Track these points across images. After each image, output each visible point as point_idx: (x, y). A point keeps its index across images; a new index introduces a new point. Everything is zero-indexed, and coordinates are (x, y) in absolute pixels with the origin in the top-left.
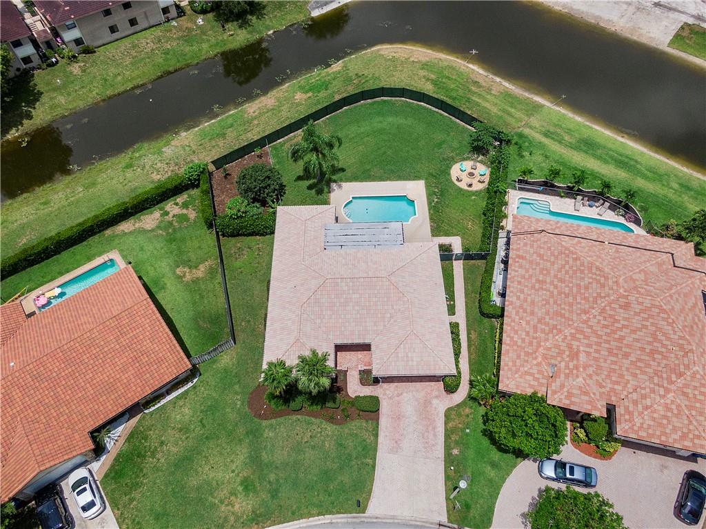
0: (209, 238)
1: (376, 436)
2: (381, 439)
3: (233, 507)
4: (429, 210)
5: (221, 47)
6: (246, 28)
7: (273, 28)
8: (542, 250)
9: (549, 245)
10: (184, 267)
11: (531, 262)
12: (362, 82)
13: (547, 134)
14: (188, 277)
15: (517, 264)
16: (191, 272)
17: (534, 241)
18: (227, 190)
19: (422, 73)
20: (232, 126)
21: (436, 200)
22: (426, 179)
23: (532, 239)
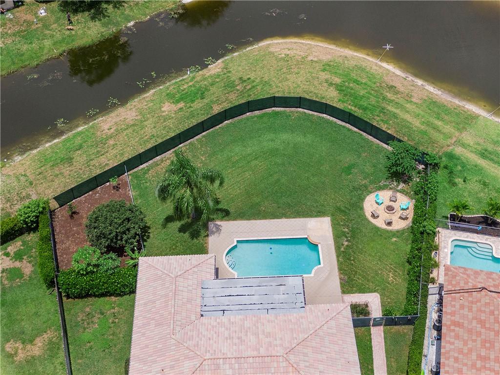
0: (49, 301)
4: (338, 257)
7: (133, 18)
8: (483, 315)
10: (16, 342)
11: (470, 331)
12: (248, 87)
15: (452, 334)
16: (24, 349)
17: (472, 302)
18: (74, 235)
19: (324, 76)
20: (80, 147)
21: (346, 243)
22: (332, 215)
23: (470, 299)
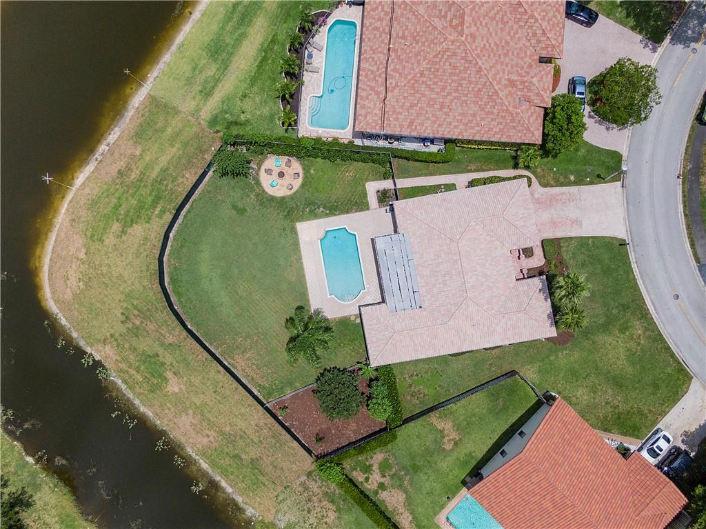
1: (571, 238)
2: (573, 235)
3: (640, 335)
4: (336, 215)
5: (74, 519)
6: (31, 496)
7: (22, 458)
9: (401, 97)
10: (444, 443)
11: (418, 115)
12: (136, 313)
13: (207, 93)
14: (455, 435)
16: (448, 436)
17: (394, 112)
18: (340, 431)
19: (110, 240)
20: (237, 457)
21: (321, 209)
22: (292, 221)
23: (391, 113)
